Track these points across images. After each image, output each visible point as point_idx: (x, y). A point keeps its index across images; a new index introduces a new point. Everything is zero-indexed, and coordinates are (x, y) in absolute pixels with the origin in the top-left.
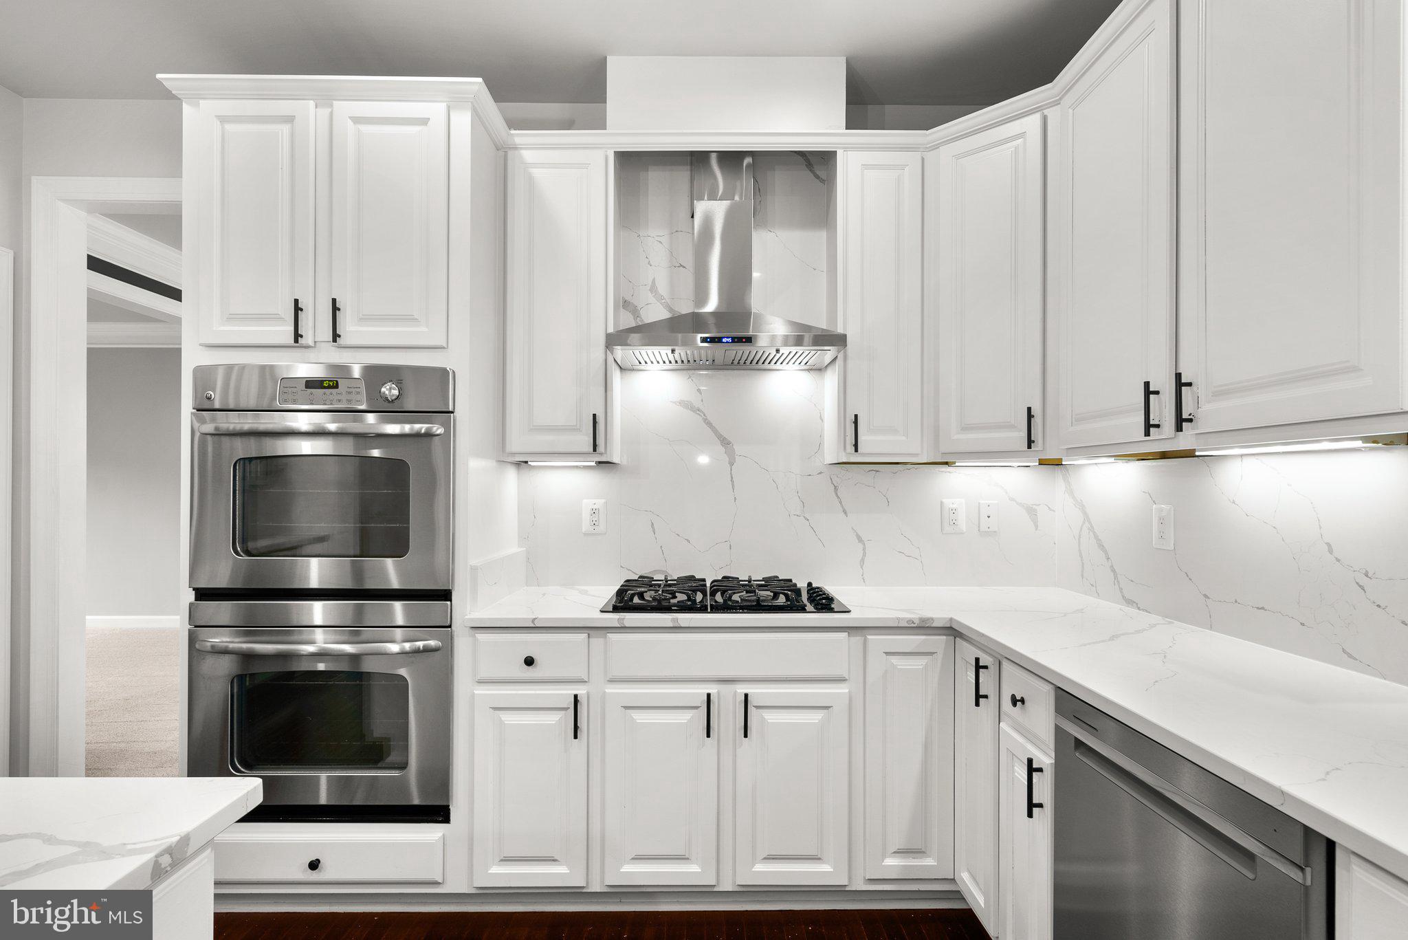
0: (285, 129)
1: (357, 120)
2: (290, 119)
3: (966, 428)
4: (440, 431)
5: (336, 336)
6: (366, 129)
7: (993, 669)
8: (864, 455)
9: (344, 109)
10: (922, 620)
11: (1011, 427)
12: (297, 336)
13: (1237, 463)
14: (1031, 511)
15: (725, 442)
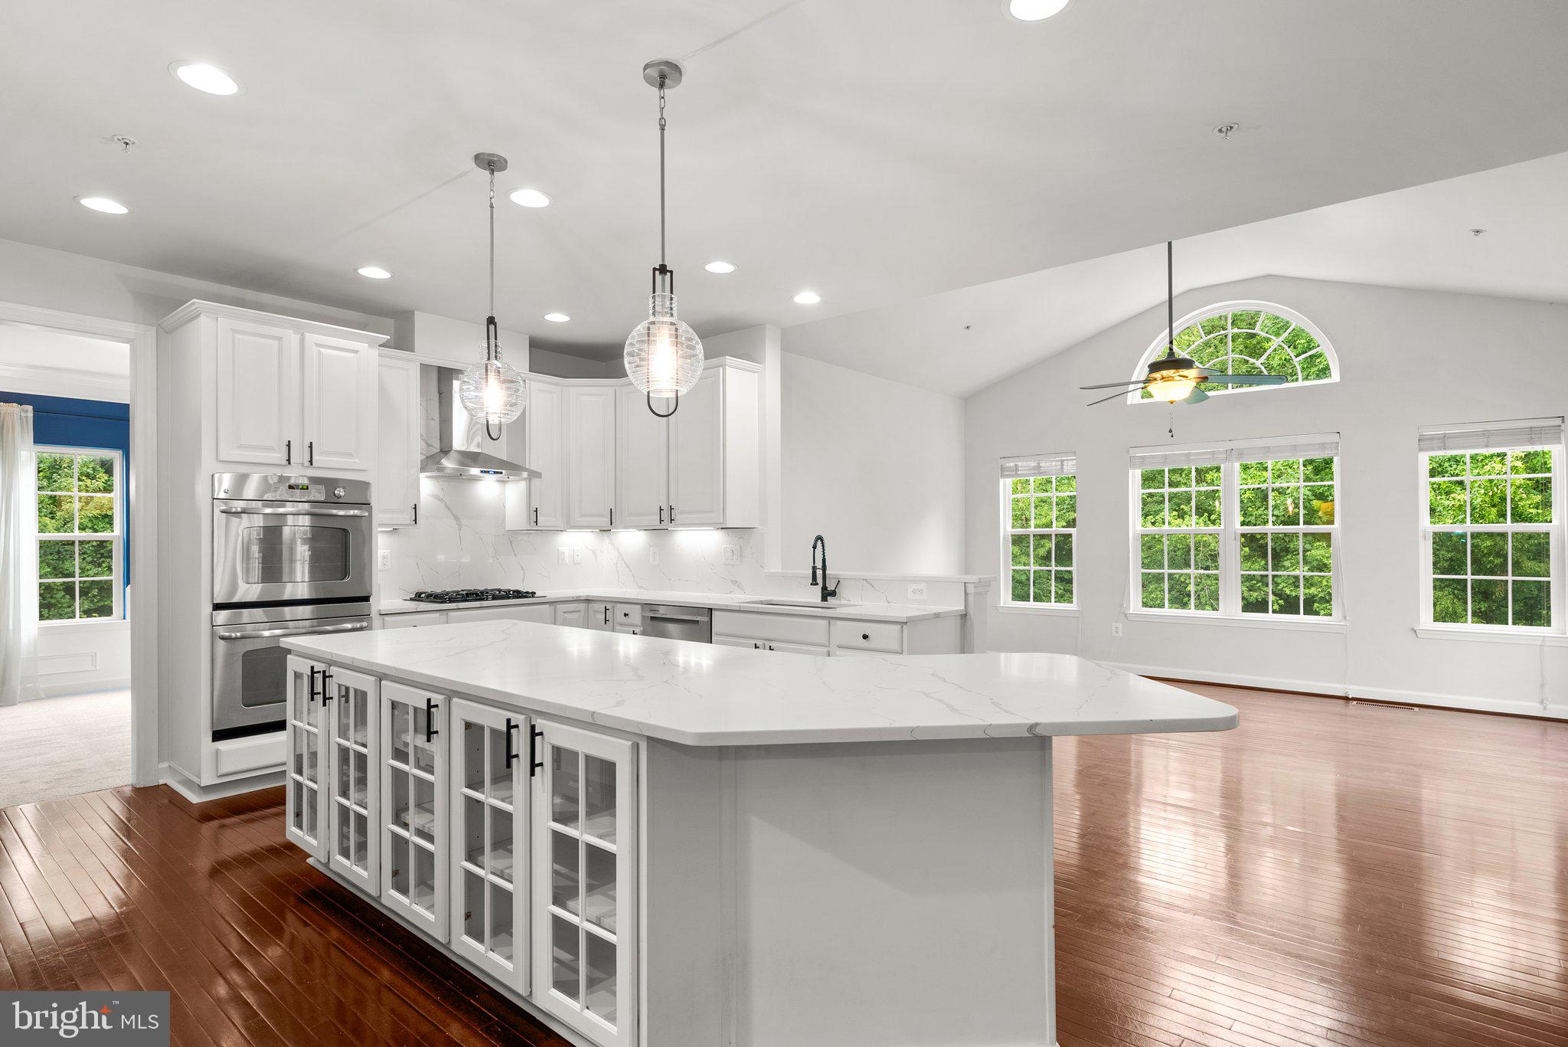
0: (275, 343)
1: (318, 345)
2: (280, 339)
3: (582, 516)
4: (366, 514)
5: (311, 462)
6: (323, 350)
7: (611, 610)
8: (541, 526)
9: (311, 338)
10: (577, 597)
11: (602, 516)
12: (289, 460)
13: (680, 532)
14: (594, 552)
15: (456, 518)
